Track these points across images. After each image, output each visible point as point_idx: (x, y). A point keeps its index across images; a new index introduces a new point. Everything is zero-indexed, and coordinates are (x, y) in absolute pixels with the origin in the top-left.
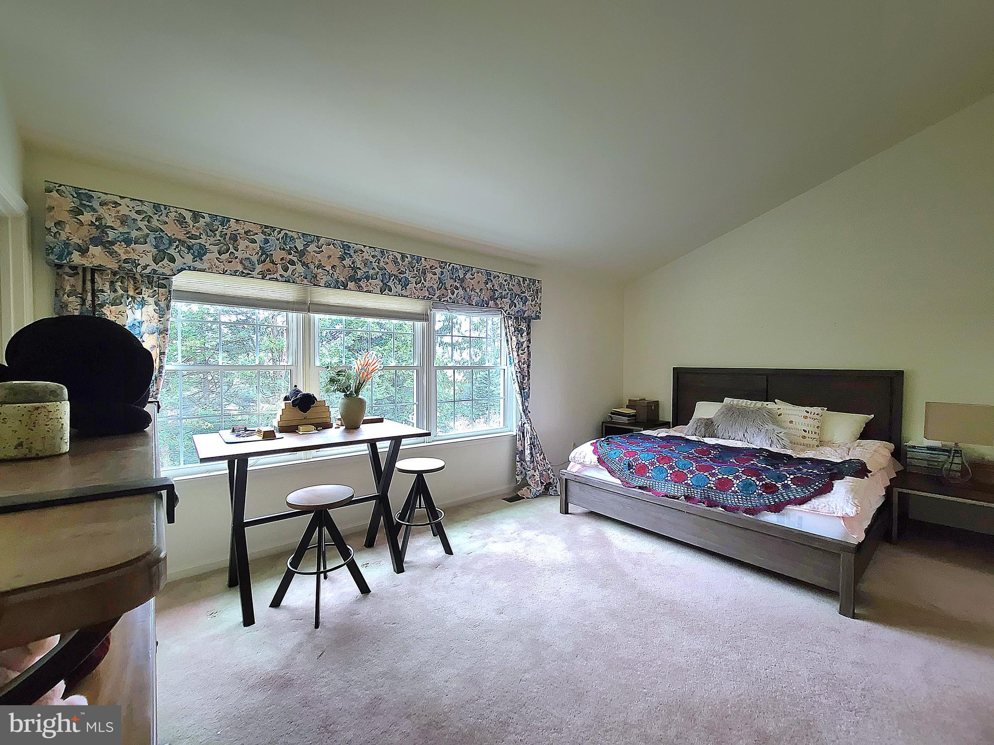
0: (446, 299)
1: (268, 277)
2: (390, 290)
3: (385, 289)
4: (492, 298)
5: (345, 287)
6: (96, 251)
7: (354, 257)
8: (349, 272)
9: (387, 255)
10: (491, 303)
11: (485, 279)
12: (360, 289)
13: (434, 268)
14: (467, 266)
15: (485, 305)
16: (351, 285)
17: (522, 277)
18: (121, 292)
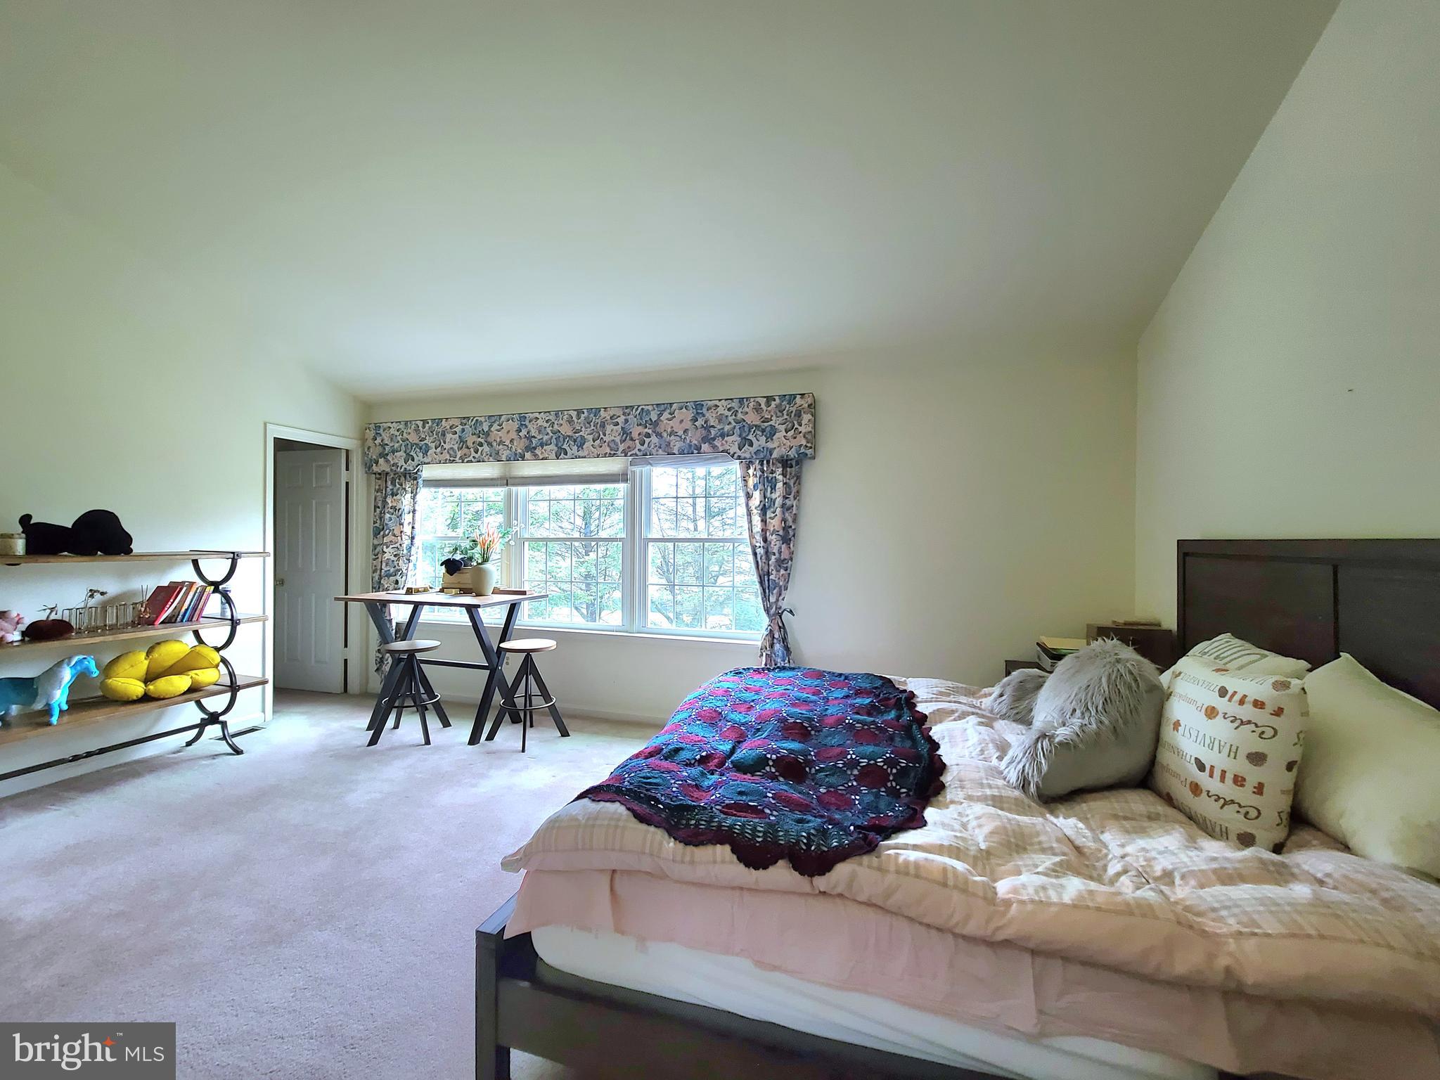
0: (633, 452)
1: (466, 460)
2: (566, 453)
3: (560, 453)
4: (705, 439)
5: (523, 457)
6: (381, 461)
7: (529, 426)
8: (524, 442)
9: (561, 416)
10: (705, 447)
11: (693, 415)
12: (536, 457)
13: (615, 417)
14: (664, 404)
15: (695, 452)
16: (528, 455)
17: (765, 397)
18: (398, 486)
